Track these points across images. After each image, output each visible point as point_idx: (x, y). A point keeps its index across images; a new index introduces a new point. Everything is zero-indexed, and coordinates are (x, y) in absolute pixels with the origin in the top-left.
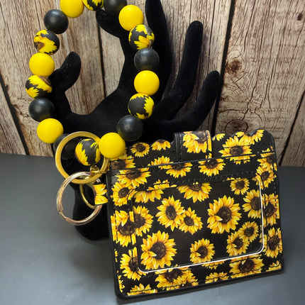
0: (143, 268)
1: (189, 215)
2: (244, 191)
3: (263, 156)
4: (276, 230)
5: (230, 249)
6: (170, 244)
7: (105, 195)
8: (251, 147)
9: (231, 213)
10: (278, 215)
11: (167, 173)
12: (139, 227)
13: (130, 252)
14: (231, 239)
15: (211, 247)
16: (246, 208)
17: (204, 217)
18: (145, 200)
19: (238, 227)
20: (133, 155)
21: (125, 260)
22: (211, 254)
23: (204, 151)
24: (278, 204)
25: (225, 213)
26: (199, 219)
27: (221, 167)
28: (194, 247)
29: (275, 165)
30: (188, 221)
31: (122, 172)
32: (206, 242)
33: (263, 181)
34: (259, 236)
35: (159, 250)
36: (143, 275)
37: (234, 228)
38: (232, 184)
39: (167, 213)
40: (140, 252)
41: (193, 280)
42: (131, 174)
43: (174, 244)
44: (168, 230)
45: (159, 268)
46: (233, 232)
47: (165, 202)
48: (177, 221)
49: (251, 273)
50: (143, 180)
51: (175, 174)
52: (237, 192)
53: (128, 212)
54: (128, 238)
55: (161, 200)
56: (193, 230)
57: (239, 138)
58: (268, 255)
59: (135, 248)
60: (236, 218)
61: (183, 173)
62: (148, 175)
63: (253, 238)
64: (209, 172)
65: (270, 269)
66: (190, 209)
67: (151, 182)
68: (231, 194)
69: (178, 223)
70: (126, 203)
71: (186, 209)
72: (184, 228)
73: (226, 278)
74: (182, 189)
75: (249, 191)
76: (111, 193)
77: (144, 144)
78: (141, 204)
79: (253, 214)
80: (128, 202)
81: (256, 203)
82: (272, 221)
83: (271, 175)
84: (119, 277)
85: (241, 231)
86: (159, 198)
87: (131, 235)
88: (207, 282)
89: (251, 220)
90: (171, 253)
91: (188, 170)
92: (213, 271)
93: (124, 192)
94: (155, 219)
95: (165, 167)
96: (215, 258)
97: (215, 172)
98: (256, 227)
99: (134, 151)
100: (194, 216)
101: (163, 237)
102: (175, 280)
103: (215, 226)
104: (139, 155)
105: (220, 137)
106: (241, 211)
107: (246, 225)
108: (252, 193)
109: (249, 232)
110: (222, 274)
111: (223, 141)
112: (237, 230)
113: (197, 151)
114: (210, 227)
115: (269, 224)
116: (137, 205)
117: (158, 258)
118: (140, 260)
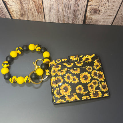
0: (61, 94)
1: (74, 78)
2: (91, 71)
3: (95, 60)
4: (104, 83)
5: (89, 88)
6: (69, 87)
7: (49, 73)
8: (91, 58)
9: (87, 77)
10: (104, 78)
11: (66, 66)
12: (59, 82)
13: (57, 89)
14: (89, 85)
15: (82, 88)
16: (93, 76)
17: (79, 78)
18: (61, 75)
19: (91, 81)
20: (56, 63)
21: (55, 92)
22: (83, 90)
23: (77, 60)
24: (103, 75)
25: (85, 77)
26: (77, 79)
27: (82, 63)
28: (77, 88)
29: (100, 63)
30: (74, 80)
31: (53, 66)
32: (81, 86)
33: (96, 67)
34: (98, 85)
35: (66, 89)
36: (61, 96)
37: (89, 82)
38: (87, 69)
39: (67, 78)
40: (60, 90)
41: (78, 98)
42: (56, 67)
43: (70, 87)
44: (68, 83)
45: (66, 94)
46: (89, 83)
47: (67, 75)
48: (71, 80)
49: (98, 97)
50: (59, 68)
51: (69, 66)
52: (89, 71)
53: (56, 77)
54: (56, 85)
55: (66, 74)
56: (76, 82)
57: (87, 56)
58: (103, 91)
59: (58, 88)
60: (89, 78)
61: (71, 66)
62: (61, 67)
63: (97, 85)
64: (79, 65)
65: (105, 96)
66: (74, 76)
67: (62, 69)
68: (87, 71)
69: (71, 81)
70: (55, 75)
71: (73, 76)
72: (73, 82)
73: (89, 98)
74: (71, 71)
75: (92, 70)
76: (50, 72)
77: (59, 60)
78: (60, 76)
79: (95, 77)
80: (55, 74)
81: (95, 74)
82: (102, 80)
83: (99, 66)
84: (54, 97)
85: (92, 83)
86: (65, 74)
87: (57, 84)
88: (83, 99)
89: (95, 79)
90: (70, 90)
91: (73, 65)
92: (84, 95)
93: (54, 71)
94: (64, 80)
95: (65, 65)
96: (84, 91)
97: (81, 65)
98: (97, 82)
99: (56, 61)
100: (76, 78)
101: (67, 85)
102: (71, 98)
103: (83, 81)
104: (58, 62)
105: (81, 56)
106: (91, 76)
107: (93, 81)
108: (94, 71)
109: (95, 83)
110: (87, 97)
111: (82, 57)
112: (90, 82)
113: (75, 60)
114: (81, 81)
115: (101, 81)
116: (58, 76)
117: (66, 91)
118: (60, 92)
